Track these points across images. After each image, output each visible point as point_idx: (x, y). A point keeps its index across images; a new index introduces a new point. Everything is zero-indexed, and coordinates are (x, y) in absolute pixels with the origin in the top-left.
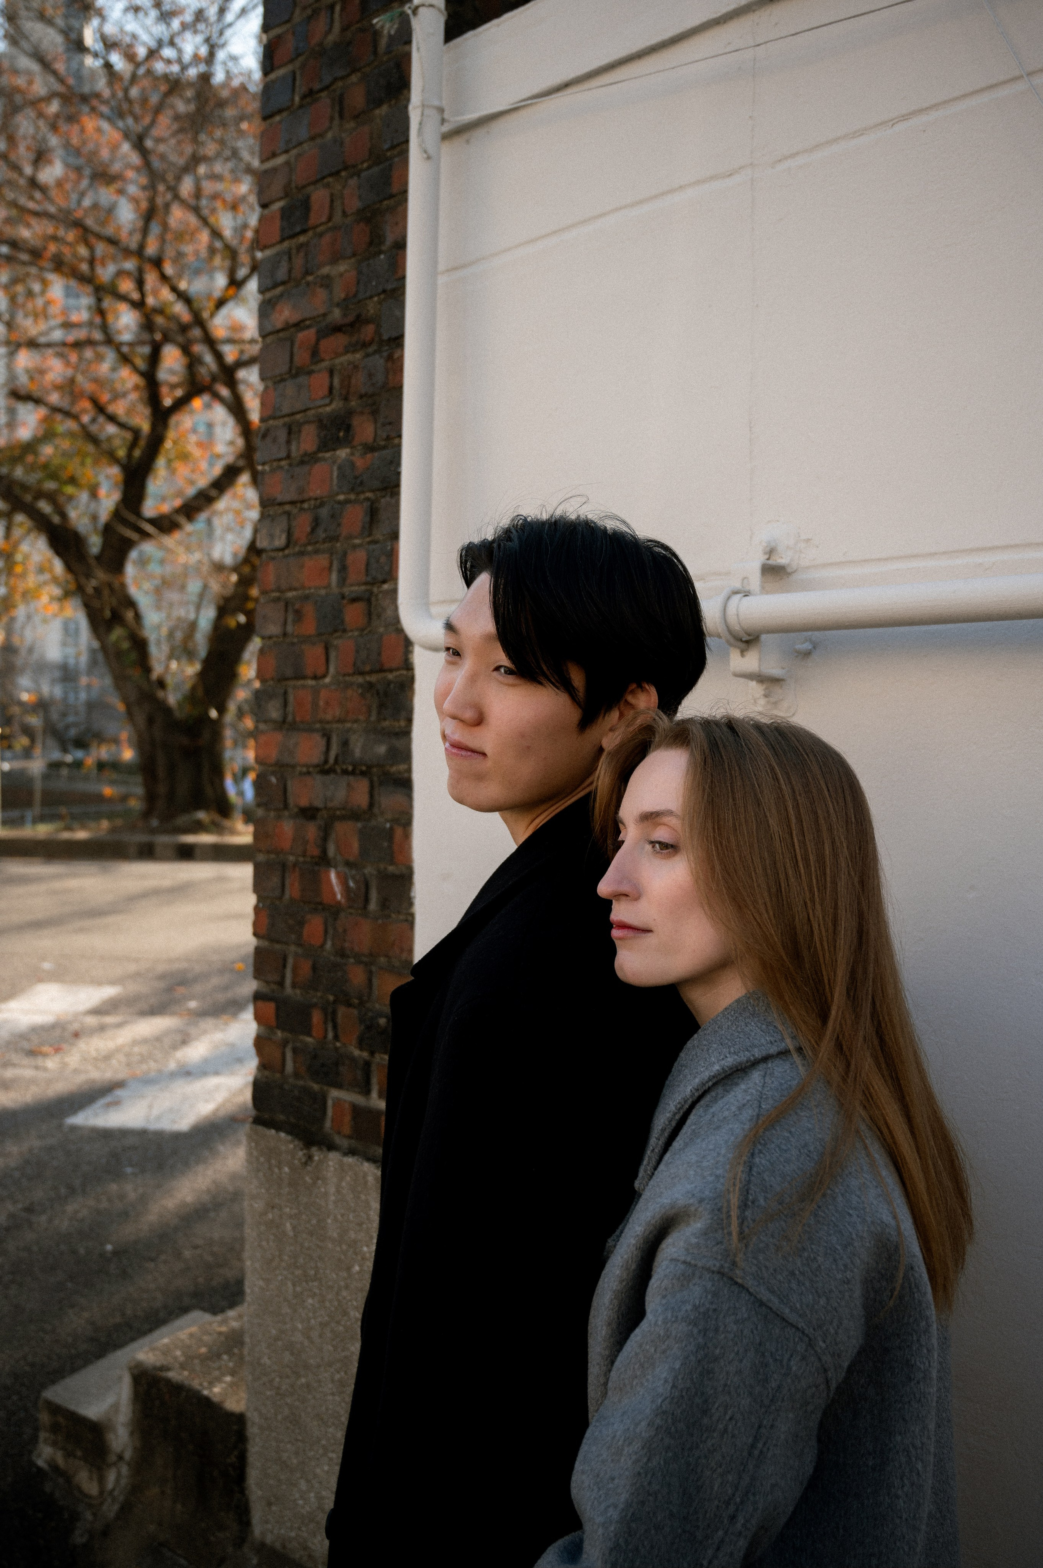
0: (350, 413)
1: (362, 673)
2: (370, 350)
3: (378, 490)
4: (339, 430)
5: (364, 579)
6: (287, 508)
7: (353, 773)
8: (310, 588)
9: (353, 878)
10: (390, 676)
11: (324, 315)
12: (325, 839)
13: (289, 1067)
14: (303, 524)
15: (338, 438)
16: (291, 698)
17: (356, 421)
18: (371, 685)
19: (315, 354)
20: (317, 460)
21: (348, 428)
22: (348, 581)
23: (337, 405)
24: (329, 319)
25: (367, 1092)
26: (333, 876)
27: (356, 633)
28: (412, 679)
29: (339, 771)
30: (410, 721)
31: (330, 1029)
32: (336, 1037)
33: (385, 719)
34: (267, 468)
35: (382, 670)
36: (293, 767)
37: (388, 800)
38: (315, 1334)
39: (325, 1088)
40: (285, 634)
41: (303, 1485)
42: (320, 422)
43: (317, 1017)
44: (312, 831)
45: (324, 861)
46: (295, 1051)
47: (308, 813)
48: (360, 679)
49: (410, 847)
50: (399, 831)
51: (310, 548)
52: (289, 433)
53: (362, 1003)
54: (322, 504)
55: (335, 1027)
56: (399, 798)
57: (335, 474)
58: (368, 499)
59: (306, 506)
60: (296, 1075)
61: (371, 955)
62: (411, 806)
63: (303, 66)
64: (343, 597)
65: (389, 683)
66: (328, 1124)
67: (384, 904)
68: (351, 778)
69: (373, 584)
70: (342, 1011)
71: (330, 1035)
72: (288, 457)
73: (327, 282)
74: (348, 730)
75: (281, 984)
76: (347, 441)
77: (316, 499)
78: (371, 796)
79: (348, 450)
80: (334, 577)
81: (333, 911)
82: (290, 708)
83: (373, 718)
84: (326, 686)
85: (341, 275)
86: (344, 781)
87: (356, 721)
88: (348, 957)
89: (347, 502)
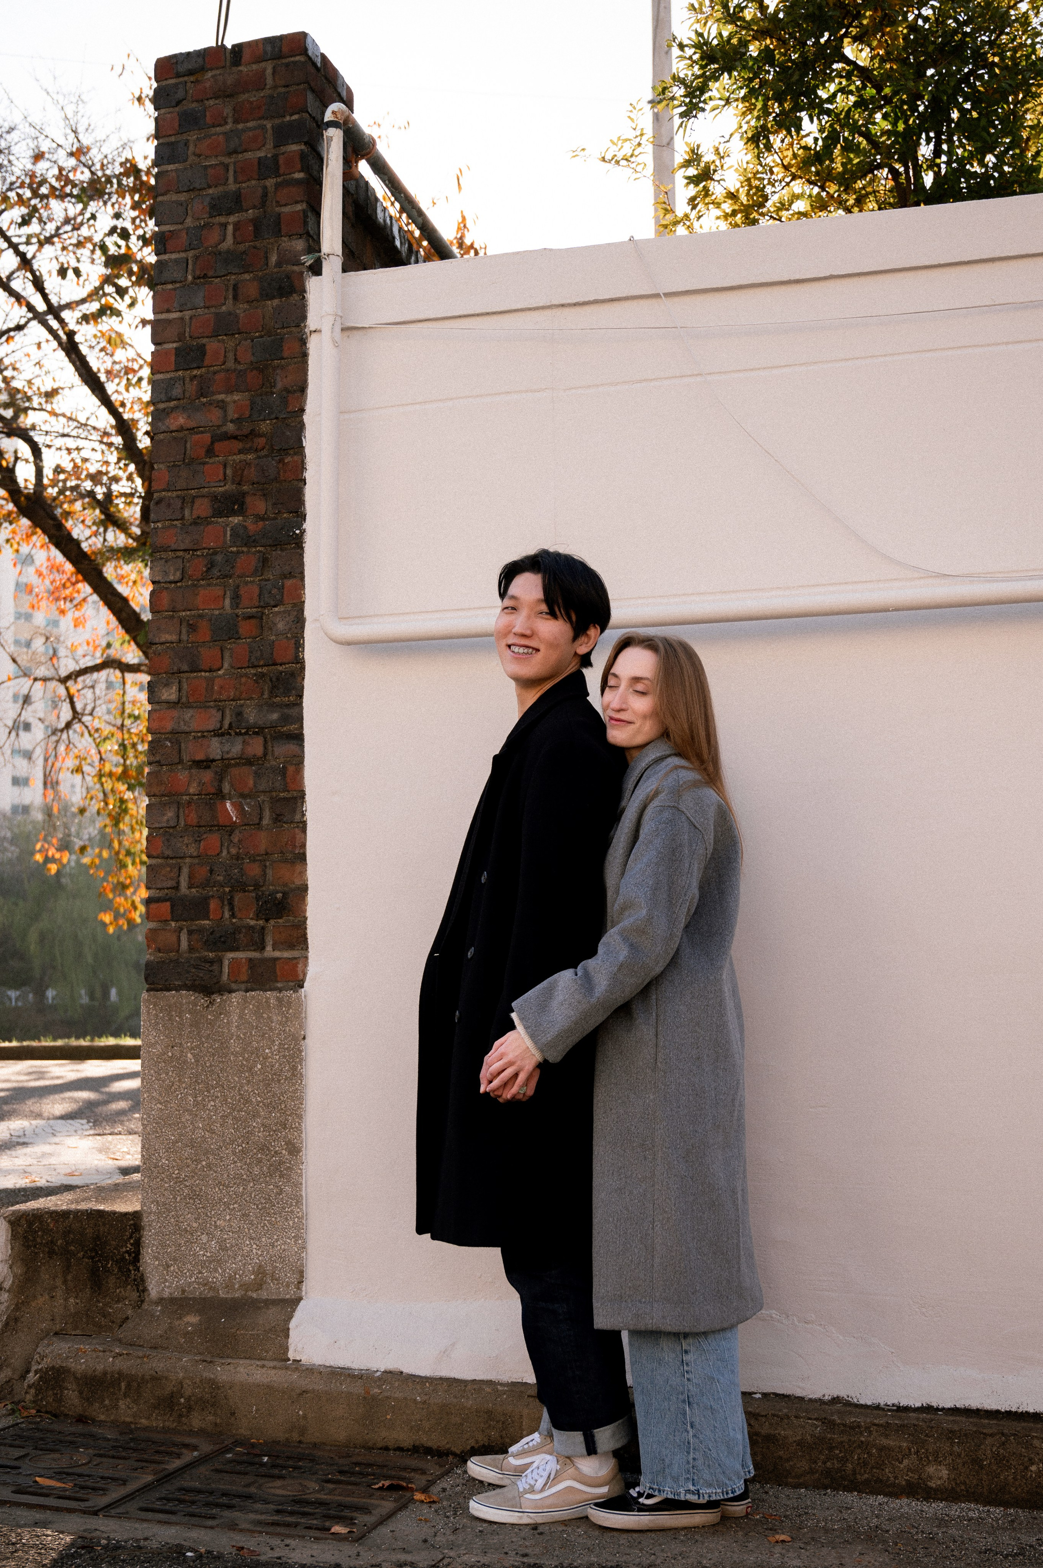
0: (244, 494)
1: (254, 667)
2: (263, 453)
3: (270, 546)
4: (234, 504)
5: (257, 604)
6: (181, 553)
7: (246, 733)
8: (203, 610)
9: (248, 804)
10: (280, 668)
11: (219, 426)
12: (221, 781)
13: (184, 944)
14: (198, 566)
15: (233, 509)
16: (185, 686)
17: (248, 499)
18: (263, 675)
19: (210, 452)
20: (209, 523)
21: (242, 504)
22: (241, 606)
23: (229, 487)
24: (224, 429)
25: (263, 948)
26: (228, 805)
27: (250, 640)
28: (303, 668)
29: (233, 734)
30: (301, 696)
31: (226, 908)
32: (233, 916)
33: (276, 696)
34: (160, 525)
35: (275, 664)
36: (188, 733)
37: (282, 750)
38: (217, 1127)
39: (220, 954)
40: (180, 641)
41: (204, 1238)
42: (214, 498)
43: (213, 904)
44: (207, 776)
45: (220, 795)
46: (190, 933)
47: (204, 764)
48: (253, 671)
49: (302, 778)
50: (291, 769)
51: (202, 582)
52: (183, 503)
53: (257, 886)
54: (215, 553)
55: (232, 909)
56: (292, 747)
57: (229, 533)
58: (260, 552)
59: (199, 553)
60: (191, 949)
61: (267, 854)
62: (303, 752)
63: (196, 258)
64: (237, 616)
65: (281, 673)
66: (225, 977)
67: (278, 819)
68: (247, 737)
69: (264, 607)
70: (238, 897)
71: (227, 915)
72: (183, 518)
73: (222, 406)
74: (242, 706)
75: (177, 888)
76: (242, 511)
77: (209, 549)
78: (265, 748)
79: (241, 518)
80: (227, 602)
81: (229, 829)
82: (184, 692)
83: (266, 696)
84: (219, 676)
85: (235, 402)
86: (240, 739)
87: (251, 699)
88: (243, 859)
89: (238, 552)
